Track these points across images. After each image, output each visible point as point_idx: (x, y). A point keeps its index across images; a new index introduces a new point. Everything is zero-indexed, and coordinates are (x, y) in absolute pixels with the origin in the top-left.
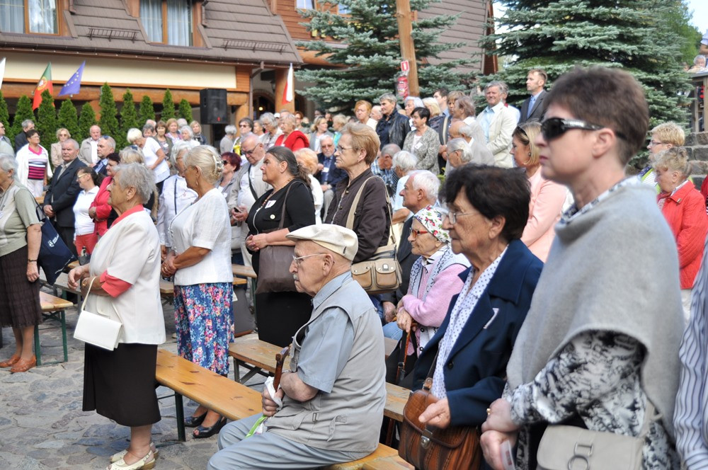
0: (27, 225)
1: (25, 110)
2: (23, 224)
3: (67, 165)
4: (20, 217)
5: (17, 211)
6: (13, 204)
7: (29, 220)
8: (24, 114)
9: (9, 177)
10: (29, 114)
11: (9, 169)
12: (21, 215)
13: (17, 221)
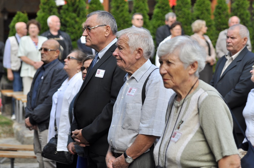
0: (218, 157)
1: (163, 4)
2: (211, 153)
3: (234, 57)
4: (206, 141)
5: (202, 131)
6: (196, 119)
7: (221, 148)
8: (163, 8)
9: (191, 75)
10: (167, 8)
11: (192, 61)
12: (209, 138)
13: (202, 147)
